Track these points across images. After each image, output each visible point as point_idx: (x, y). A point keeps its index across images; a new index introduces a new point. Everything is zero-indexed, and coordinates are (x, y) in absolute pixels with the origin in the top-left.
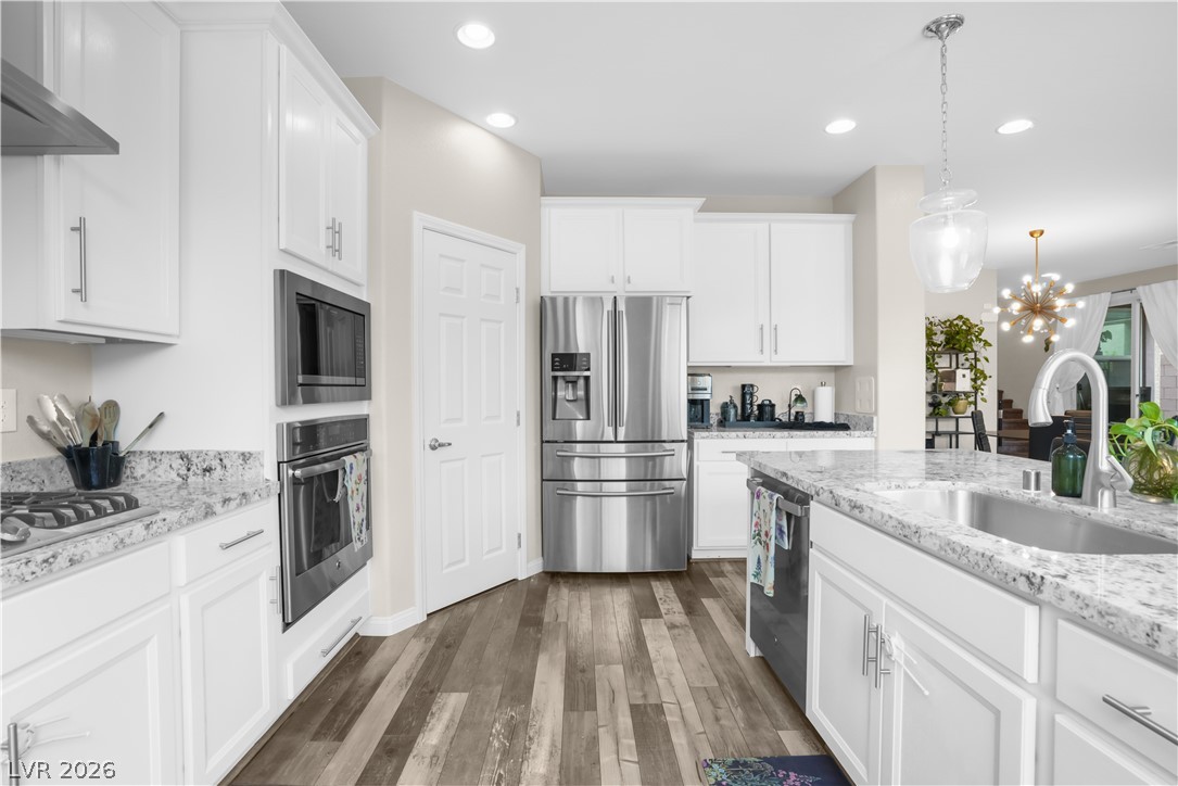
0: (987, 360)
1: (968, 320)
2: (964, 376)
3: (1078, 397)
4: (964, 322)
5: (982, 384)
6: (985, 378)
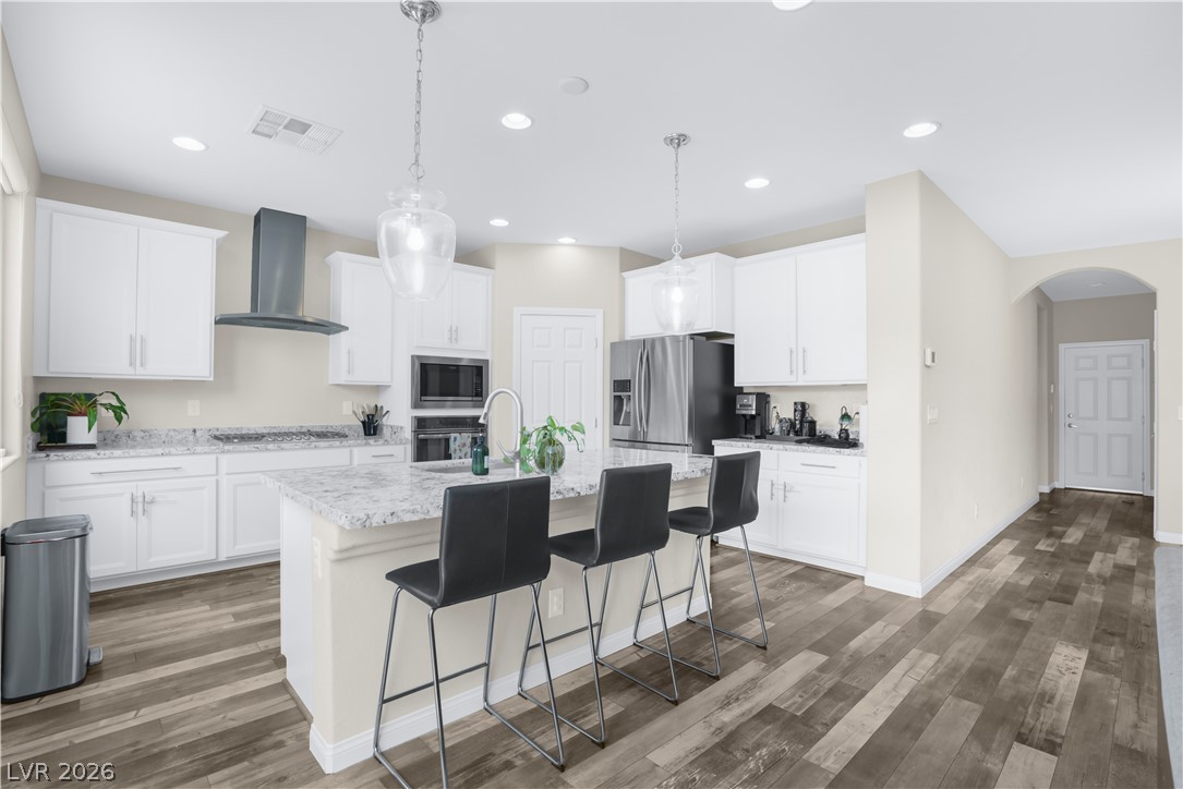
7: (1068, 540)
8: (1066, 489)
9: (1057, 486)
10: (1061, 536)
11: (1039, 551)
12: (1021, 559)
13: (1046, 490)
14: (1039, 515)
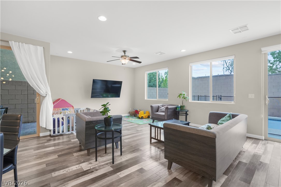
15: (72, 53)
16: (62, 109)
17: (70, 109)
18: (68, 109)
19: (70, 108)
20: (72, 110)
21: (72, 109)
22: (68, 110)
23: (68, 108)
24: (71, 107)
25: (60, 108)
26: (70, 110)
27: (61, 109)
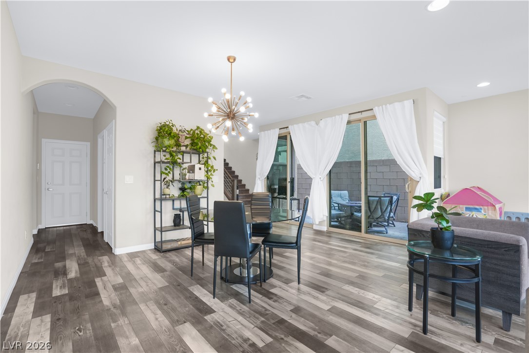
0: (215, 158)
1: (203, 130)
2: (200, 169)
3: (267, 182)
4: (201, 132)
5: (211, 174)
6: (214, 171)
7: (72, 274)
8: (46, 228)
9: (40, 228)
10: (64, 272)
11: (57, 297)
12: (48, 318)
13: (35, 232)
14: (39, 255)
15: (488, 84)
16: (466, 208)
17: (484, 209)
18: (481, 209)
19: (486, 207)
20: (490, 214)
21: (490, 212)
22: (481, 212)
23: (481, 207)
24: (490, 207)
25: (461, 206)
26: (485, 212)
27: (464, 206)
